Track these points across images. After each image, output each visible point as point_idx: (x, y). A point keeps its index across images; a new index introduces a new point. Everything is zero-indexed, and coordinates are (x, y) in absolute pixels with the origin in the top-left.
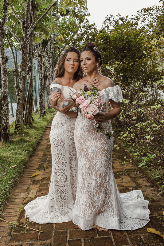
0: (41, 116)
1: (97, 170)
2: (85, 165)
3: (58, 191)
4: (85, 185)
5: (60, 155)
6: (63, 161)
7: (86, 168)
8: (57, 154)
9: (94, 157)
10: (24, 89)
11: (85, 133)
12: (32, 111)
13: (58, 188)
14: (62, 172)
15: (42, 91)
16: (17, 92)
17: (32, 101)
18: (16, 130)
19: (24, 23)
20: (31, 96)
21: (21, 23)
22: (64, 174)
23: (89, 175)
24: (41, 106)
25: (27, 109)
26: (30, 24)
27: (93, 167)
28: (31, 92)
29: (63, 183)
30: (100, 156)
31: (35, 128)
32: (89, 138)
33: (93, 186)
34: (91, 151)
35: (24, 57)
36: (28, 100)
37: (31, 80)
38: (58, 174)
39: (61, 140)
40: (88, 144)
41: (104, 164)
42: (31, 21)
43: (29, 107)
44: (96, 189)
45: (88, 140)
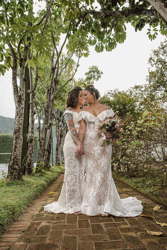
0: (56, 165)
1: (101, 168)
2: (93, 165)
3: (69, 191)
4: (93, 180)
5: (71, 160)
6: (74, 165)
7: (93, 167)
8: (69, 160)
9: (100, 158)
10: (45, 138)
11: (93, 141)
12: (50, 158)
13: (69, 188)
14: (73, 173)
15: (58, 146)
16: (39, 144)
17: (50, 150)
18: (37, 167)
19: (48, 91)
20: (50, 146)
21: (47, 91)
22: (75, 175)
23: (96, 172)
24: (56, 157)
25: (46, 156)
26: (53, 93)
27: (99, 166)
28: (50, 143)
29: (73, 183)
30: (104, 157)
31: (51, 171)
32: (96, 144)
33: (99, 180)
34: (97, 154)
35: (47, 114)
36: (47, 149)
37: (51, 133)
38: (69, 176)
39: (73, 148)
40: (95, 149)
41: (107, 163)
42: (53, 92)
43: (48, 154)
44: (101, 182)
45: (95, 146)
